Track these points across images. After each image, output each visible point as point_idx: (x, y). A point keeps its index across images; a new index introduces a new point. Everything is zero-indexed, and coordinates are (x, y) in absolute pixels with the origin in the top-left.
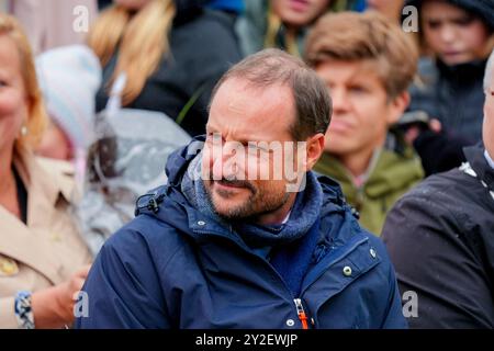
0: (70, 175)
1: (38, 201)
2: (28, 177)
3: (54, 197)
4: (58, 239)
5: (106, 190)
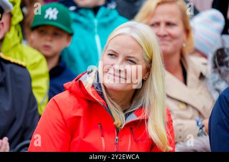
0: (205, 64)
1: (192, 76)
2: (187, 66)
3: (198, 75)
4: (200, 94)
5: (220, 72)
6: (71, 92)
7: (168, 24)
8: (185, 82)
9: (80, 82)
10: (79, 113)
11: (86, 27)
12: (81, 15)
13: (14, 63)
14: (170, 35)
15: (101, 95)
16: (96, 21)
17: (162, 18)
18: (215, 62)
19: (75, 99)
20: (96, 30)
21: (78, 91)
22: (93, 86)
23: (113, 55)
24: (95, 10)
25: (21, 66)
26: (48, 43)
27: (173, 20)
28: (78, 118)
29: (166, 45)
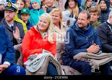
0: (65, 23)
3: (63, 26)
6: (32, 30)
7: (56, 16)
8: (60, 29)
9: (33, 27)
10: (34, 34)
11: (36, 14)
12: (35, 11)
13: (19, 22)
14: (56, 19)
15: (39, 30)
16: (38, 12)
17: (55, 15)
18: (67, 23)
19: (32, 31)
20: (39, 14)
21: (33, 29)
22: (37, 28)
23: (41, 21)
24: (38, 10)
25: (21, 23)
26: (25, 18)
27: (57, 15)
28: (33, 36)
29: (55, 21)
